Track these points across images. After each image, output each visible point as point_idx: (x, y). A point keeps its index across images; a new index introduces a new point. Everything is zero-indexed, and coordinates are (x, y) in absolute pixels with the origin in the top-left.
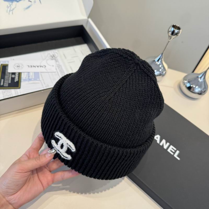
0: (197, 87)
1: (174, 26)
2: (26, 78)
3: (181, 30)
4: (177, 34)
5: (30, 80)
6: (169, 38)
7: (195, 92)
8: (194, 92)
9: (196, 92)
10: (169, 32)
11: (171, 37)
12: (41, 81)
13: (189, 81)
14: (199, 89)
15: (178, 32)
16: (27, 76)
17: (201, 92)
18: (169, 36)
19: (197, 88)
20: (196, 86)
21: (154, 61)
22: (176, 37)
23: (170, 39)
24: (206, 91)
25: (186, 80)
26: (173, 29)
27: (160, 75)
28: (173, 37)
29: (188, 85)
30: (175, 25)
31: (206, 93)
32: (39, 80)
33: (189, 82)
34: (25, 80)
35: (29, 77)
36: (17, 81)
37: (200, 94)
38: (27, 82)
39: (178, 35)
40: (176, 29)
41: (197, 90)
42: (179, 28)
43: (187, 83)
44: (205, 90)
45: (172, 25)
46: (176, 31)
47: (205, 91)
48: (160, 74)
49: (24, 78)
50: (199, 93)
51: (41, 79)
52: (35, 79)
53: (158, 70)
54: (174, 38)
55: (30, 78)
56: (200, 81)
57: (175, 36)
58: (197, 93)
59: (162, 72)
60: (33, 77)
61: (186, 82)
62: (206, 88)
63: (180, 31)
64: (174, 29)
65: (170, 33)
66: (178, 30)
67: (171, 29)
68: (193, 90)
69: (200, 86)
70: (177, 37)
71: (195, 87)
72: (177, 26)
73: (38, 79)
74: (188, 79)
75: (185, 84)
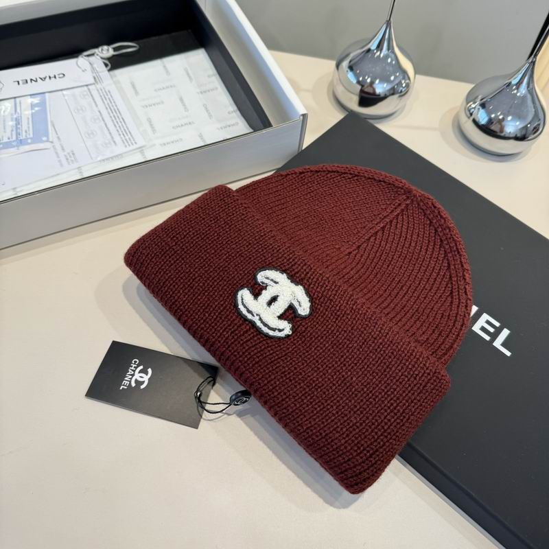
0: (509, 118)
5: (21, 143)
7: (507, 136)
8: (502, 134)
9: (510, 134)
12: (52, 142)
13: (484, 101)
14: (517, 123)
16: (14, 133)
17: (524, 132)
19: (511, 120)
20: (506, 115)
21: (369, 50)
24: (541, 128)
25: (474, 103)
27: (393, 92)
29: (483, 118)
31: (539, 134)
32: (48, 141)
33: (483, 106)
34: (8, 145)
35: (18, 134)
38: (13, 151)
41: (512, 127)
43: (478, 111)
44: (535, 124)
47: (536, 130)
48: (393, 88)
51: (52, 136)
52: (37, 139)
53: (385, 79)
55: (23, 136)
58: (514, 136)
59: (397, 82)
60: (31, 134)
62: (539, 119)
68: (502, 131)
69: (518, 116)
73: (44, 139)
74: (480, 97)
75: (471, 114)
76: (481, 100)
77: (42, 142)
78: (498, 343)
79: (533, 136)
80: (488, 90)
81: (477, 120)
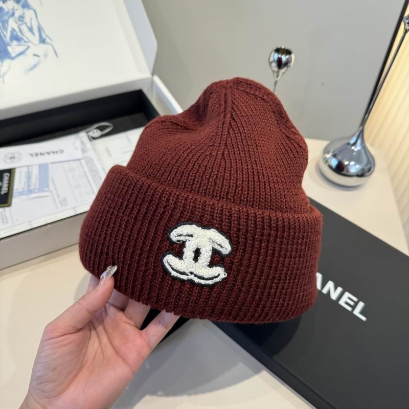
0: (352, 163)
1: (278, 50)
2: (23, 189)
3: (293, 56)
4: (287, 64)
5: (30, 191)
6: (275, 75)
7: (351, 174)
8: (348, 174)
9: (353, 173)
10: (270, 63)
11: (278, 72)
12: (51, 192)
13: (335, 153)
14: (358, 166)
15: (288, 59)
16: (27, 186)
17: (362, 172)
18: (273, 71)
19: (354, 165)
20: (350, 162)
22: (286, 70)
23: (278, 76)
24: (372, 169)
25: (328, 154)
26: (276, 56)
28: (282, 71)
29: (334, 163)
30: (279, 47)
31: (372, 172)
32: (49, 191)
33: (334, 156)
34: (21, 194)
35: (29, 186)
36: (5, 194)
37: (361, 175)
38: (24, 197)
39: (289, 65)
40: (282, 54)
41: (354, 168)
42: (288, 52)
43: (331, 159)
44: (369, 166)
45: (275, 48)
46: (284, 58)
47: (369, 170)
49: (20, 190)
50: (359, 174)
51: (51, 187)
52: (41, 189)
54: (283, 73)
55: (32, 187)
56: (356, 150)
57: (285, 68)
58: (355, 174)
60: (37, 186)
61: (328, 156)
62: (370, 163)
63: (291, 58)
64: (280, 56)
65: (274, 65)
66: (287, 57)
67: (274, 55)
68: (348, 171)
69: (358, 161)
70: (288, 69)
71: (349, 164)
72: (284, 49)
73: (46, 189)
74: (332, 151)
75: (327, 162)
76: (333, 152)
77: (45, 191)
78: (357, 312)
79: (367, 174)
80: (336, 146)
81: (330, 165)
